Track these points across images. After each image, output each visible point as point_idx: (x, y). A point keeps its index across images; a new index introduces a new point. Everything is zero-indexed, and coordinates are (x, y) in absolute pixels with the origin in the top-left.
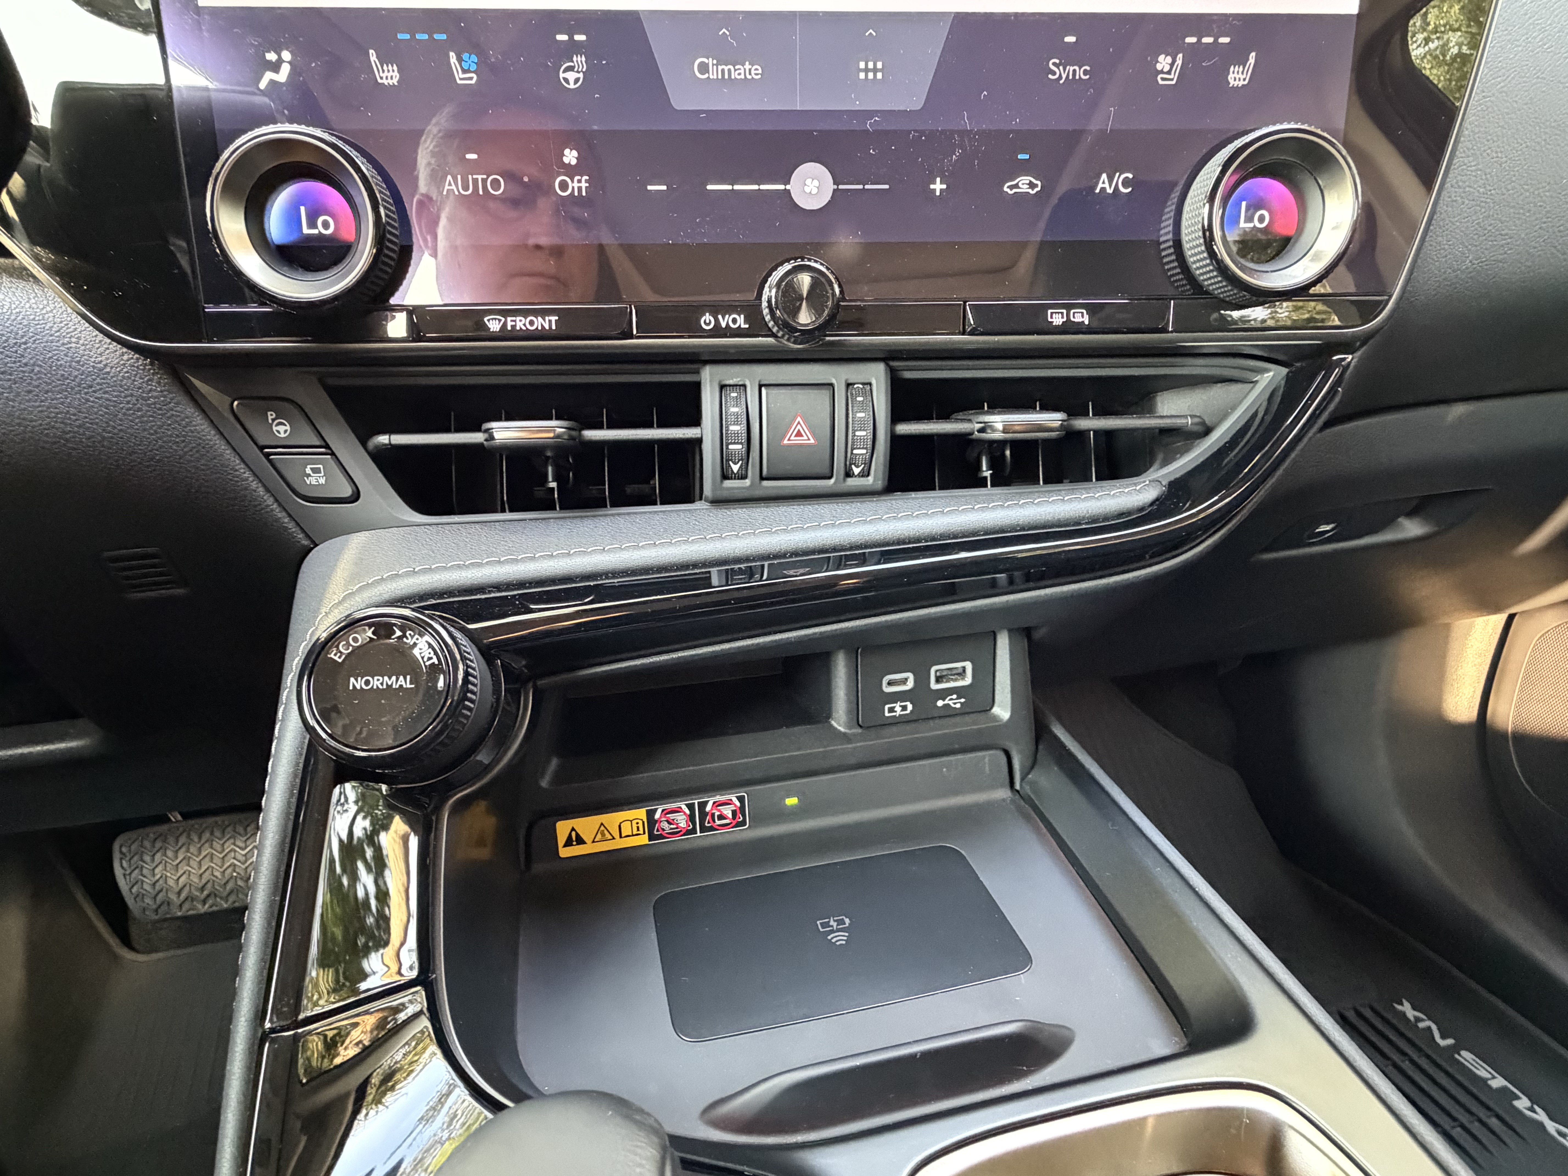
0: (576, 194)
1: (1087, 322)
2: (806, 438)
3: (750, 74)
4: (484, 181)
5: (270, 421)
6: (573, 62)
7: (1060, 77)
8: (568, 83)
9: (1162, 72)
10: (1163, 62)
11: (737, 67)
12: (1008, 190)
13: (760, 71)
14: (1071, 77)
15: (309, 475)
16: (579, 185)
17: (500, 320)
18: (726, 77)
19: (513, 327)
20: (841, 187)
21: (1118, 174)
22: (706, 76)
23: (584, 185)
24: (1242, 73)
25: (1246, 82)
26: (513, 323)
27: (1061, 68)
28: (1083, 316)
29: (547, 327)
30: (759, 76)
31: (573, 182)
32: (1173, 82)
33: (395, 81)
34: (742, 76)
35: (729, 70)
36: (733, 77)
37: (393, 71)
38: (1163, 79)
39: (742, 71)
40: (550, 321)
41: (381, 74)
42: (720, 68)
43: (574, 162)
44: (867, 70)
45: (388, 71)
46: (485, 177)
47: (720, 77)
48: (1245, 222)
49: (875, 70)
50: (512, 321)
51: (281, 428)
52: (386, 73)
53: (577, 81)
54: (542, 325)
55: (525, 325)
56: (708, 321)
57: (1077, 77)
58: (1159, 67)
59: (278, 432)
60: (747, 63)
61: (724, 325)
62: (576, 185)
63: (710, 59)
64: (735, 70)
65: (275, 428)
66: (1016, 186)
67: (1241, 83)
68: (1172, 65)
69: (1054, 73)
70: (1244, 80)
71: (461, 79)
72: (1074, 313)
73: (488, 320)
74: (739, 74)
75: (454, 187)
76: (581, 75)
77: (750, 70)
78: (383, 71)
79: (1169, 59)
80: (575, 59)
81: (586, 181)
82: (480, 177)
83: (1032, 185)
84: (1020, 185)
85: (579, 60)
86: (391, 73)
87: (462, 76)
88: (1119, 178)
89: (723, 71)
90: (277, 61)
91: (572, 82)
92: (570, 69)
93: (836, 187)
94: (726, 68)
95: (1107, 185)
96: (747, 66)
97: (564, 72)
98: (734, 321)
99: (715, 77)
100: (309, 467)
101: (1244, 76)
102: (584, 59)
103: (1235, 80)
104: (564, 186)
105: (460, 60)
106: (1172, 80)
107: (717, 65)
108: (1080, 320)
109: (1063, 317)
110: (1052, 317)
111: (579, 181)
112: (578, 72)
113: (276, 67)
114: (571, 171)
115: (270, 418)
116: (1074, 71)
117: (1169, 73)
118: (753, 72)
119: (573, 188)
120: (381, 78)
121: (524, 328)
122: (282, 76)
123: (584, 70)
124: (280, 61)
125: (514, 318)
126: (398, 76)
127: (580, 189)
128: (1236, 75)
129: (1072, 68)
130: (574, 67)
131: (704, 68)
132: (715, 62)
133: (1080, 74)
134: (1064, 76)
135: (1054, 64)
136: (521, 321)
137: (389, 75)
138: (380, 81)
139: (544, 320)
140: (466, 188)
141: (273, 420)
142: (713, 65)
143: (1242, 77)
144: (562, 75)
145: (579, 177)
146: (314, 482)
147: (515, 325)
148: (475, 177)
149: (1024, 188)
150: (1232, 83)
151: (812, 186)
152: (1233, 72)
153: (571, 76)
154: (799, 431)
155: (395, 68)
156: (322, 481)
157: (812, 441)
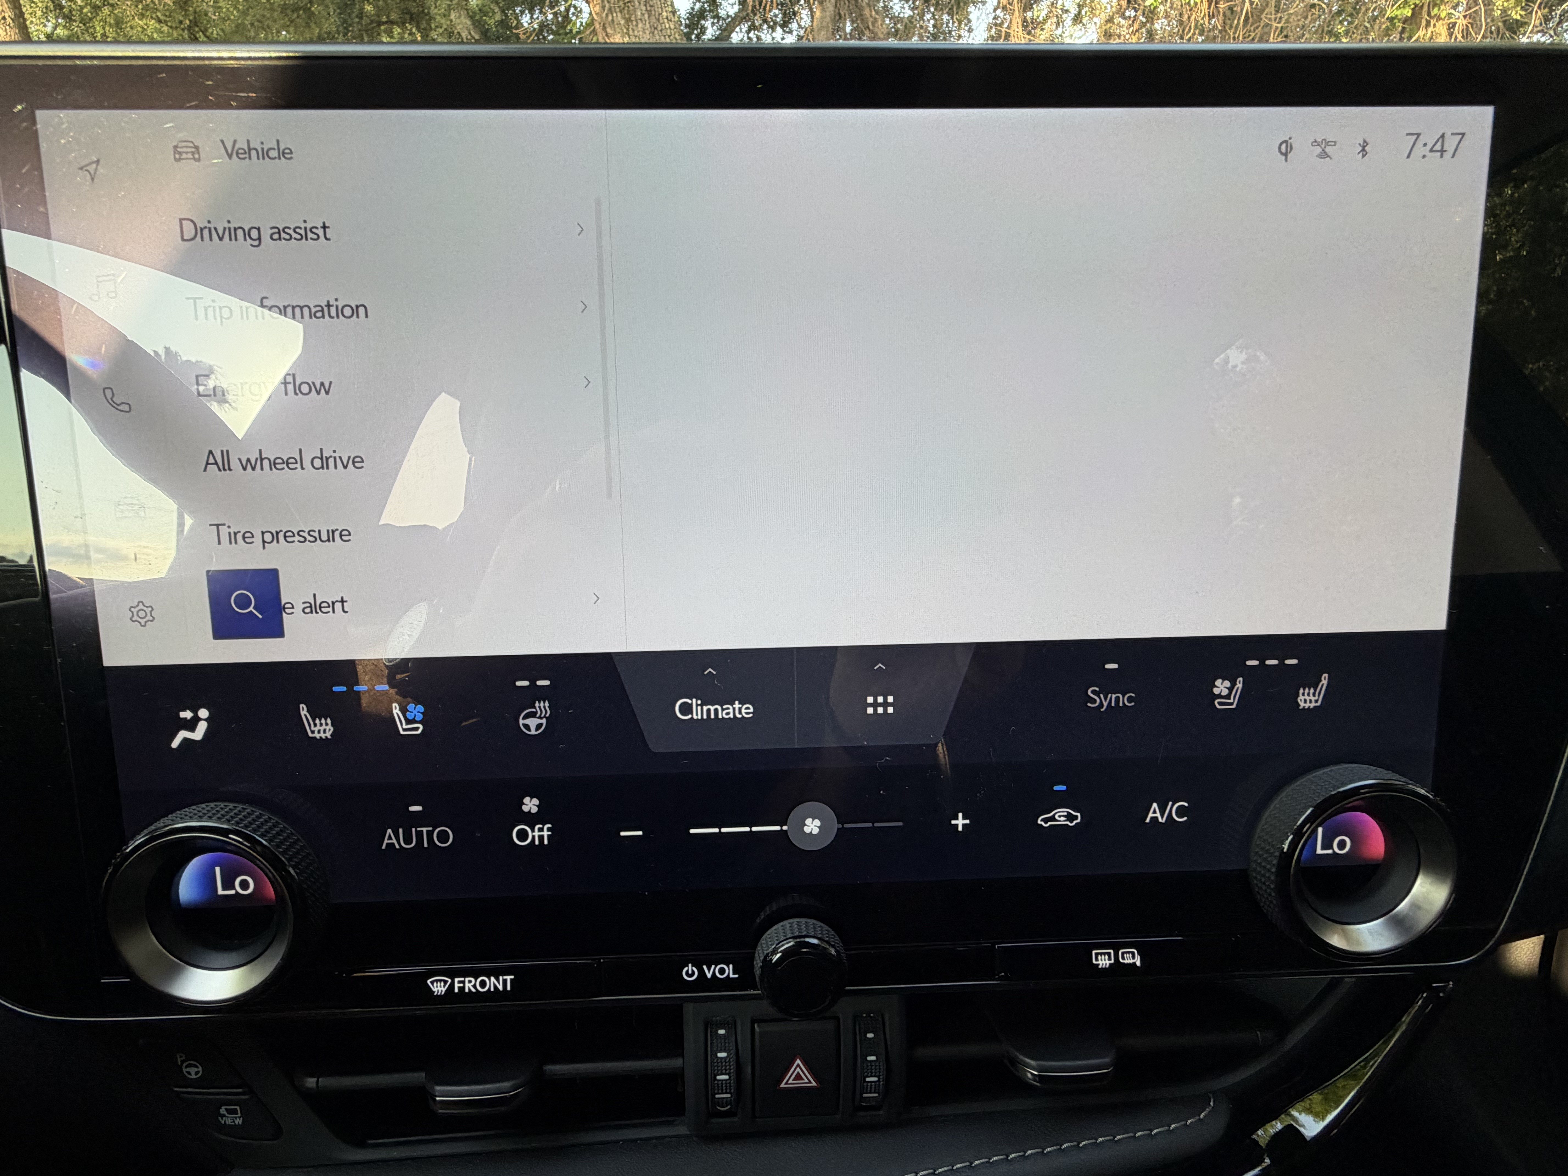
0: (537, 842)
1: (1138, 964)
2: (806, 1080)
3: (740, 713)
4: (430, 834)
5: (179, 1063)
6: (535, 708)
7: (1101, 705)
8: (529, 730)
9: (1220, 696)
10: (1221, 687)
11: (725, 707)
12: (1043, 823)
13: (752, 710)
14: (1113, 705)
15: (224, 1116)
16: (540, 834)
17: (445, 982)
18: (713, 716)
19: (462, 989)
20: (846, 826)
21: (1170, 803)
22: (690, 716)
23: (546, 833)
24: (1314, 695)
25: (1318, 704)
26: (461, 985)
27: (1102, 696)
28: (1134, 957)
29: (500, 987)
30: (751, 715)
31: (533, 831)
32: (1234, 706)
33: (328, 735)
34: (731, 716)
35: (716, 711)
36: (720, 717)
37: (327, 724)
38: (1220, 704)
39: (731, 710)
40: (505, 981)
41: (313, 728)
42: (705, 708)
43: (534, 810)
44: (875, 705)
45: (321, 725)
46: (431, 829)
47: (705, 717)
48: (1323, 848)
49: (885, 704)
50: (459, 982)
51: (193, 1070)
52: (318, 727)
53: (539, 727)
54: (495, 986)
55: (474, 986)
56: (690, 972)
57: (1121, 704)
58: (1216, 691)
59: (189, 1073)
60: (737, 702)
61: (709, 975)
62: (536, 834)
63: (694, 700)
64: (723, 710)
65: (184, 1070)
66: (1053, 819)
67: (1313, 705)
68: (1231, 689)
69: (1094, 701)
70: (1316, 701)
71: (404, 730)
72: (1123, 953)
73: (432, 983)
74: (728, 714)
75: (394, 841)
76: (544, 721)
77: (740, 709)
78: (315, 725)
79: (1227, 684)
80: (537, 704)
81: (549, 830)
82: (425, 829)
83: (1070, 817)
84: (1056, 817)
85: (542, 707)
86: (324, 727)
87: (405, 726)
88: (1173, 808)
89: (709, 711)
90: (192, 718)
91: (533, 728)
92: (533, 715)
93: (840, 826)
94: (712, 708)
95: (1158, 815)
96: (737, 705)
97: (524, 718)
98: (722, 971)
99: (699, 717)
100: (223, 1107)
101: (1316, 698)
102: (547, 704)
103: (1305, 701)
104: (523, 835)
105: (404, 710)
106: (1232, 704)
107: (702, 705)
108: (1131, 961)
109: (1110, 959)
110: (1097, 959)
111: (541, 830)
112: (540, 718)
113: (191, 725)
114: (532, 820)
115: (179, 1060)
116: (1117, 699)
117: (1228, 697)
118: (743, 711)
119: (533, 837)
120: (313, 732)
121: (473, 990)
122: (198, 734)
123: (547, 715)
124: (196, 720)
125: (462, 979)
126: (332, 729)
127: (541, 838)
128: (1306, 697)
129: (1114, 696)
130: (536, 713)
131: (686, 709)
132: (699, 702)
133: (1124, 700)
134: (1105, 704)
135: (1093, 692)
136: (470, 982)
137: (322, 729)
138: (310, 735)
139: (498, 981)
140: (408, 841)
141: (183, 1062)
142: (697, 705)
143: (1313, 699)
144: (521, 722)
145: (541, 826)
146: (229, 1122)
147: (464, 987)
148: (419, 829)
149: (1062, 821)
150: (1302, 704)
151: (812, 826)
152: (1303, 695)
153: (533, 722)
154: (798, 1073)
155: (329, 721)
156: (239, 1121)
157: (814, 1084)
